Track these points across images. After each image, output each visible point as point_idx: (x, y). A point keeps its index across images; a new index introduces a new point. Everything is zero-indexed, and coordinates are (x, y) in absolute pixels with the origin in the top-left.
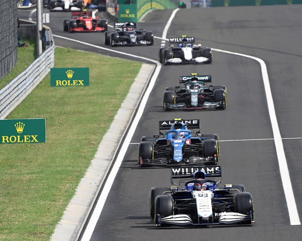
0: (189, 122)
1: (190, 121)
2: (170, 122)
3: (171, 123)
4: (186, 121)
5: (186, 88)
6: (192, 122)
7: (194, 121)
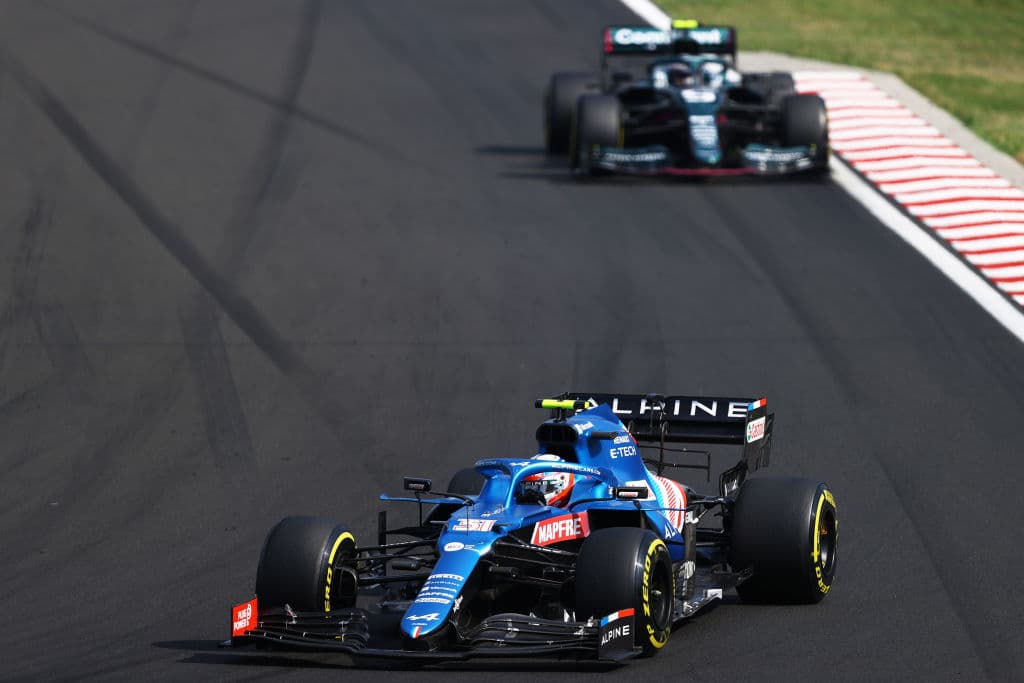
0: (711, 408)
1: (715, 405)
2: (616, 403)
3: (618, 409)
4: (695, 404)
5: (652, 80)
6: (723, 408)
7: (735, 407)
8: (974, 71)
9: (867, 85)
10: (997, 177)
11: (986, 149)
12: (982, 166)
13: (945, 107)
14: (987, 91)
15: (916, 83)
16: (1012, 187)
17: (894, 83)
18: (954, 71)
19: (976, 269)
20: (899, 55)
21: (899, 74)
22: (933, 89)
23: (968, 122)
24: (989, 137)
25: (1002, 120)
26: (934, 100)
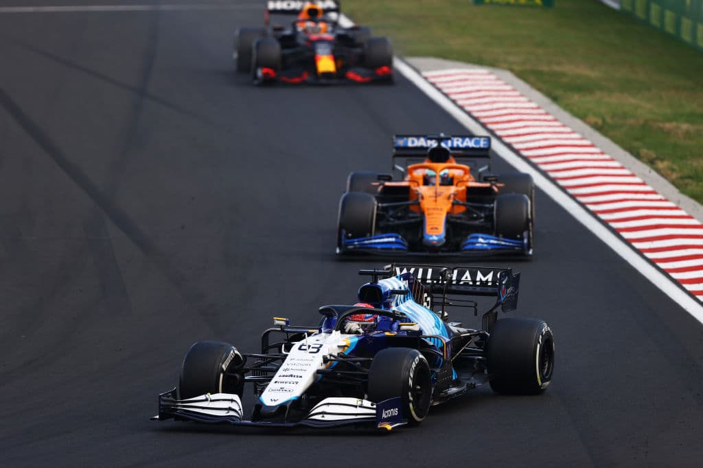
8: (556, 68)
9: (492, 77)
10: (573, 132)
11: (566, 116)
12: (564, 126)
13: (539, 90)
14: (565, 80)
15: (521, 75)
16: (582, 139)
17: (508, 76)
18: (545, 68)
19: (564, 189)
20: (511, 58)
21: (512, 70)
22: (532, 79)
23: (555, 99)
24: (568, 108)
25: (576, 98)
26: (533, 85)
